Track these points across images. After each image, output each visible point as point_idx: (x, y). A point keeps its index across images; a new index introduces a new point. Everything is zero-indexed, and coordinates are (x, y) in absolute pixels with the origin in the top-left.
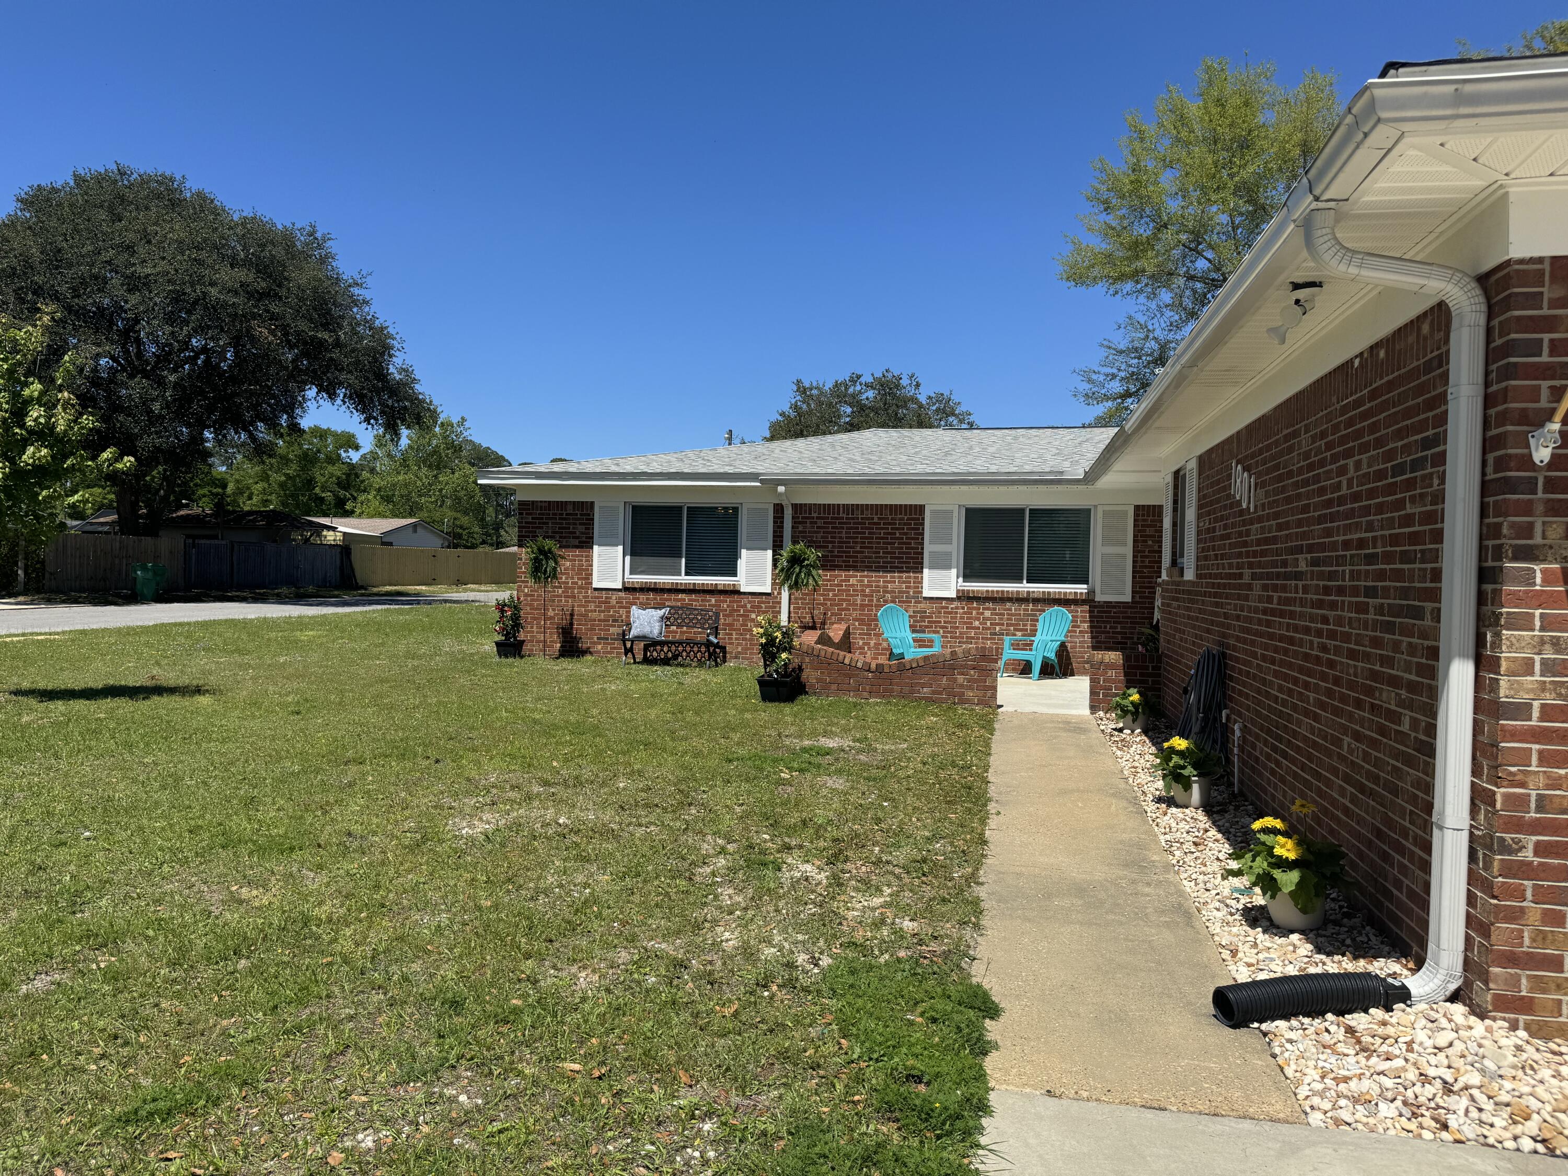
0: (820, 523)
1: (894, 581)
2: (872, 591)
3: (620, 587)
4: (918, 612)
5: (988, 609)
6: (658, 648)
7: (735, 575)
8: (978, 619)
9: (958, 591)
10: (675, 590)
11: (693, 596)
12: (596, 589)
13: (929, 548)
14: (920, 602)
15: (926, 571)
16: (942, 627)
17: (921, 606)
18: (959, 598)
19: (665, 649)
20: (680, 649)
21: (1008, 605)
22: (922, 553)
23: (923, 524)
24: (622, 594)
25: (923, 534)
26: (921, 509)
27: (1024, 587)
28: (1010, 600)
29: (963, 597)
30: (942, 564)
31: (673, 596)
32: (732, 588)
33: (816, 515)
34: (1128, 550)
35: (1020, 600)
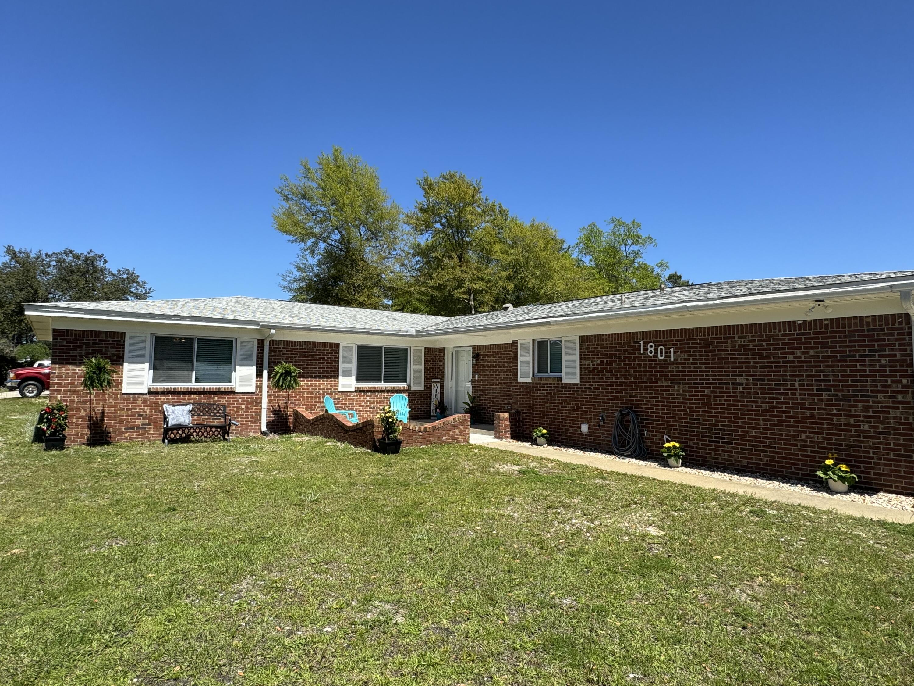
0: (284, 351)
1: (324, 383)
2: (313, 389)
3: (146, 391)
4: (336, 399)
5: (368, 396)
8: (363, 401)
9: (355, 388)
12: (124, 394)
13: (341, 366)
14: (337, 394)
15: (340, 377)
17: (337, 397)
18: (355, 391)
21: (377, 393)
22: (338, 368)
23: (338, 353)
24: (148, 397)
25: (338, 358)
26: (338, 345)
27: (383, 385)
28: (377, 391)
29: (359, 391)
30: (347, 374)
31: (187, 397)
32: (230, 390)
33: (282, 346)
34: (422, 367)
35: (382, 391)
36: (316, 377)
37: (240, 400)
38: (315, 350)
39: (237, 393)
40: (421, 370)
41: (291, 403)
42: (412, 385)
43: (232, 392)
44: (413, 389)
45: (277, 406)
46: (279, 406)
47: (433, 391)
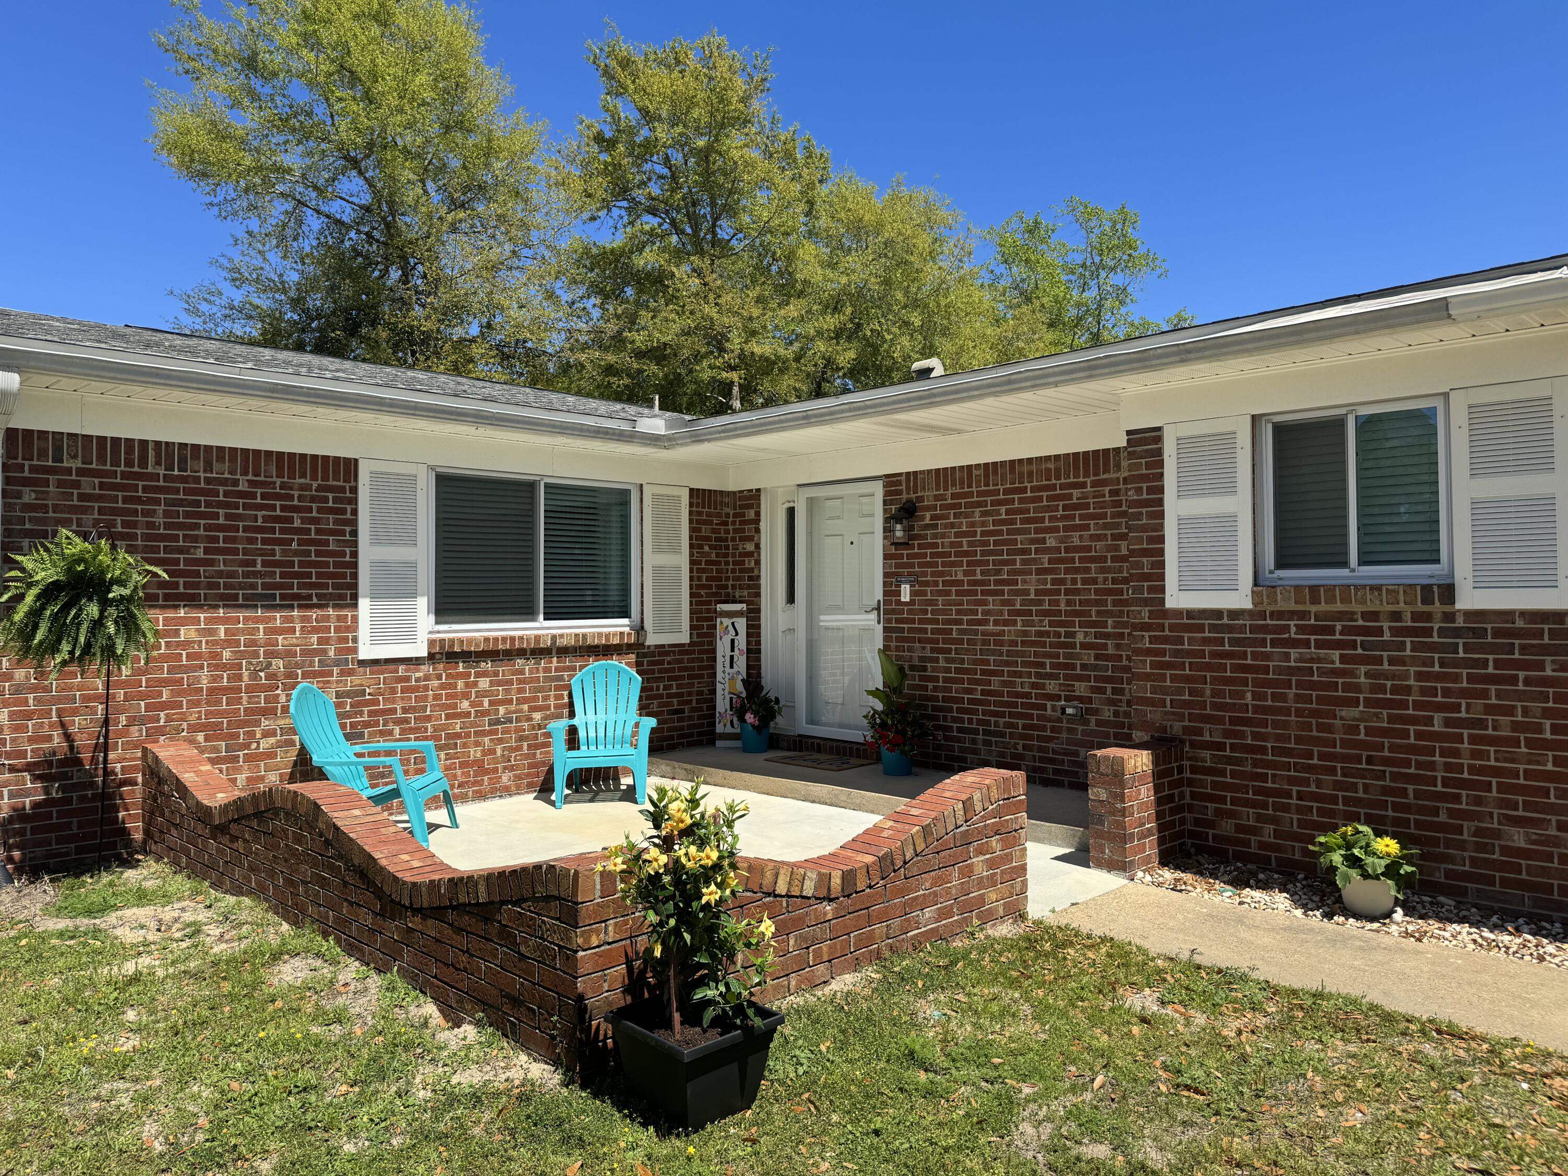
1: (291, 629)
2: (241, 655)
4: (347, 694)
5: (485, 674)
9: (431, 643)
13: (370, 553)
14: (351, 673)
15: (364, 604)
16: (398, 722)
17: (351, 682)
18: (431, 657)
21: (518, 663)
22: (355, 565)
23: (354, 501)
25: (354, 523)
26: (349, 467)
27: (542, 628)
28: (521, 653)
29: (446, 654)
30: (395, 587)
33: (77, 464)
34: (682, 560)
35: (538, 652)
36: (250, 602)
38: (243, 487)
40: (678, 568)
41: (131, 722)
42: (648, 625)
44: (652, 640)
45: (57, 740)
46: (68, 737)
47: (722, 648)
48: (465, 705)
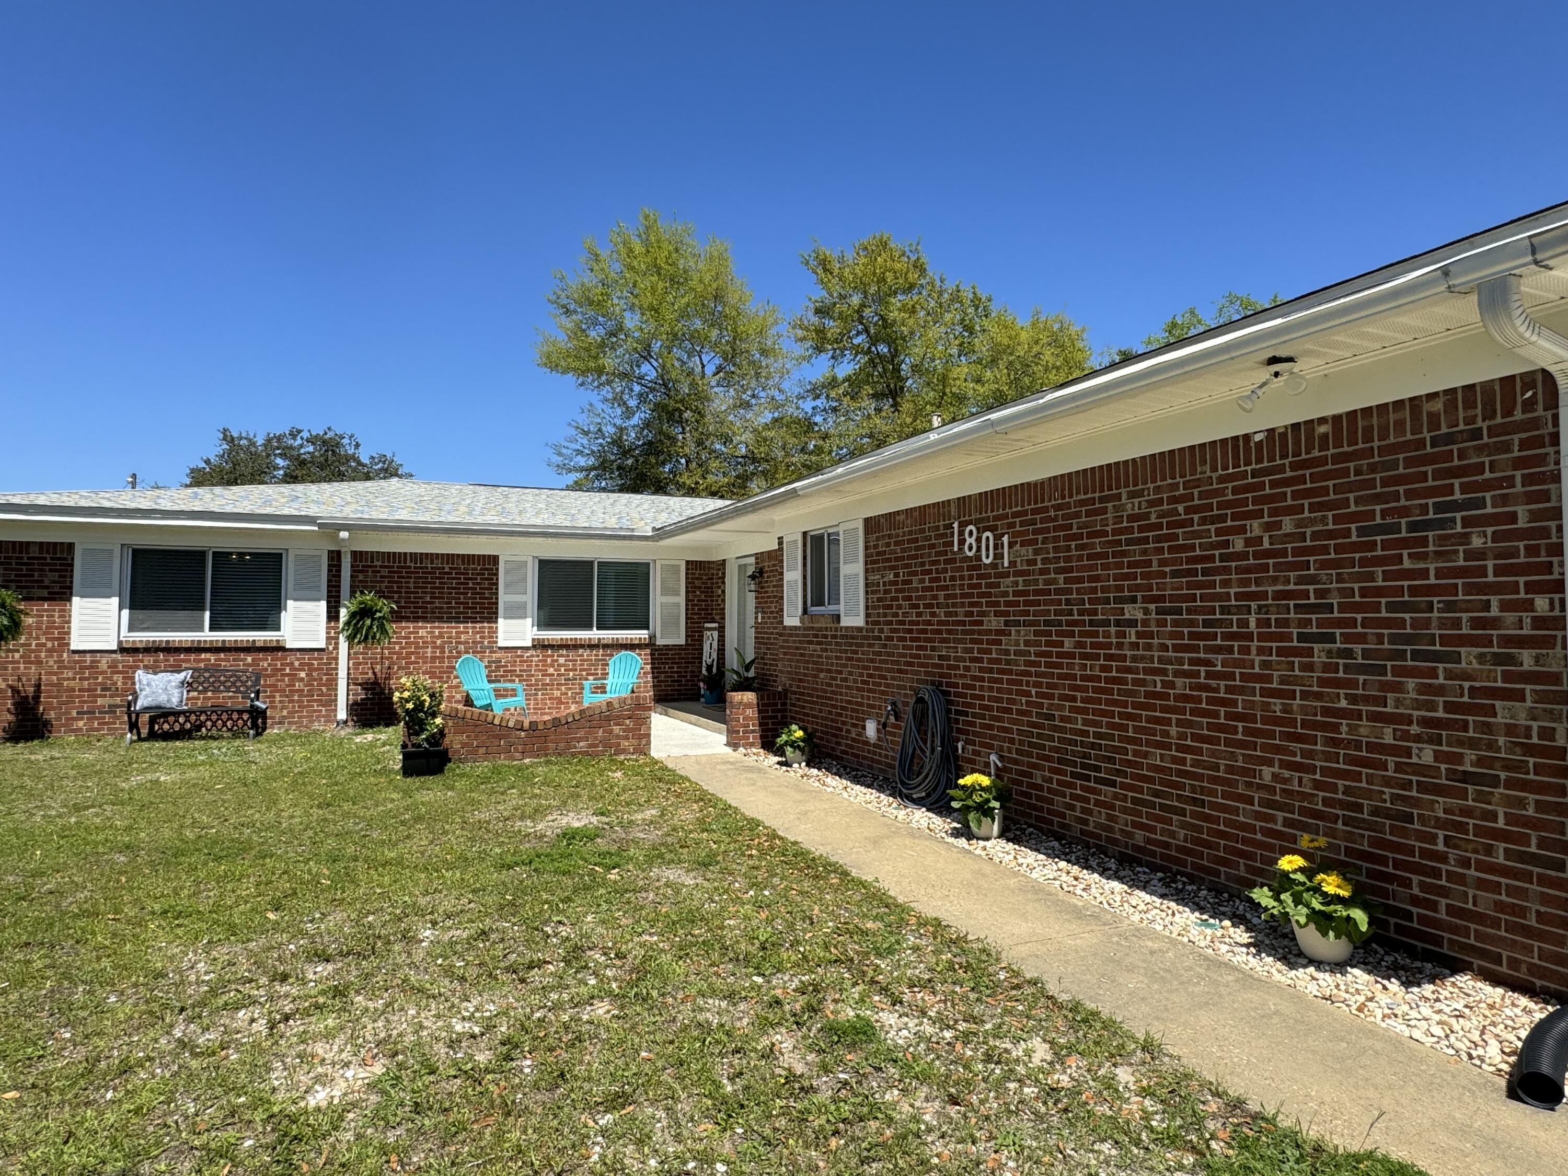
0: (385, 572)
1: (467, 631)
2: (445, 643)
3: (115, 647)
4: (494, 662)
5: (562, 656)
6: (171, 719)
7: (278, 629)
8: (553, 666)
9: (533, 640)
10: (197, 649)
11: (222, 655)
12: (75, 652)
13: (504, 598)
14: (495, 652)
15: (500, 620)
16: (517, 676)
17: (495, 657)
18: (534, 646)
19: (181, 720)
20: (203, 718)
21: (581, 651)
22: (497, 603)
23: (497, 574)
24: (119, 656)
25: (497, 584)
26: (495, 559)
27: (594, 634)
28: (582, 646)
29: (540, 645)
30: (517, 612)
31: (193, 657)
32: (275, 644)
33: (380, 563)
34: (681, 600)
35: (592, 646)
36: (449, 620)
37: (297, 664)
38: (447, 570)
39: (291, 650)
40: (678, 605)
42: (658, 635)
43: (278, 649)
44: (660, 642)
45: (370, 675)
46: (374, 673)
47: (706, 647)
48: (551, 670)
